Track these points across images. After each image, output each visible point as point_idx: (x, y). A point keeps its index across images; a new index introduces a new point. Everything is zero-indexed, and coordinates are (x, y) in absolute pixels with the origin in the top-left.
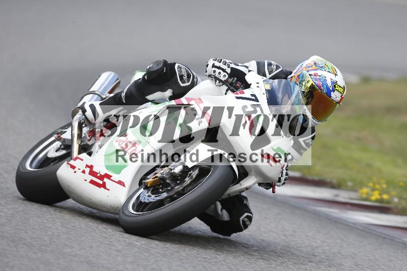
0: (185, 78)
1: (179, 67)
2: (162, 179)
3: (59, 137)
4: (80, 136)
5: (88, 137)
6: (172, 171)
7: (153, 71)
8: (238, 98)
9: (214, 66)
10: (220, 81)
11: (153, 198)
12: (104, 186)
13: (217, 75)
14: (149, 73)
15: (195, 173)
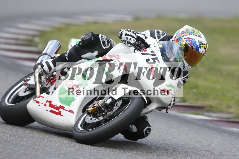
0: (106, 43)
1: (102, 37)
2: (99, 108)
3: (26, 83)
4: (40, 82)
5: (46, 83)
6: (105, 102)
7: (85, 40)
8: (143, 54)
9: (126, 35)
10: (131, 44)
11: (94, 120)
12: (60, 113)
13: (129, 40)
14: (83, 41)
15: (120, 103)
